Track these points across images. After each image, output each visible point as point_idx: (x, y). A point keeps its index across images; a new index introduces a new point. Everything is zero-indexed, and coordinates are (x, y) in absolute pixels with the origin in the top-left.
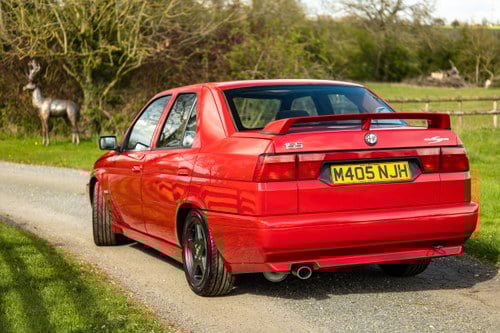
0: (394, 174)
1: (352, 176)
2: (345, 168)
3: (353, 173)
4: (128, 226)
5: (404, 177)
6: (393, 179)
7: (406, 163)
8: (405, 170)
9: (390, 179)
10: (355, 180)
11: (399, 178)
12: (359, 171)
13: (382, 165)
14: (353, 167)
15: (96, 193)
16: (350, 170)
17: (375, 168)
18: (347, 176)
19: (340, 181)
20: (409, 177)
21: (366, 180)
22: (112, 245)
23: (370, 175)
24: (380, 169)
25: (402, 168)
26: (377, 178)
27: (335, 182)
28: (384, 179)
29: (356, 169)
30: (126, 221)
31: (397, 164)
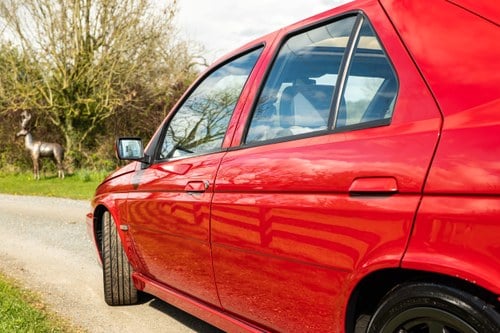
4: (153, 279)
15: (106, 229)
22: (131, 304)
30: (151, 272)
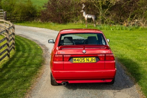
0: (91, 61)
1: (78, 61)
2: (77, 59)
3: (79, 60)
5: (94, 61)
6: (90, 62)
7: (95, 58)
8: (94, 60)
9: (89, 62)
10: (79, 62)
11: (92, 62)
12: (81, 60)
13: (88, 58)
14: (79, 58)
16: (78, 59)
17: (85, 59)
18: (77, 61)
19: (75, 62)
20: (95, 62)
21: (82, 62)
23: (84, 61)
24: (87, 59)
25: (93, 59)
26: (86, 62)
27: (73, 62)
28: (88, 62)
29: (80, 59)
31: (92, 58)
